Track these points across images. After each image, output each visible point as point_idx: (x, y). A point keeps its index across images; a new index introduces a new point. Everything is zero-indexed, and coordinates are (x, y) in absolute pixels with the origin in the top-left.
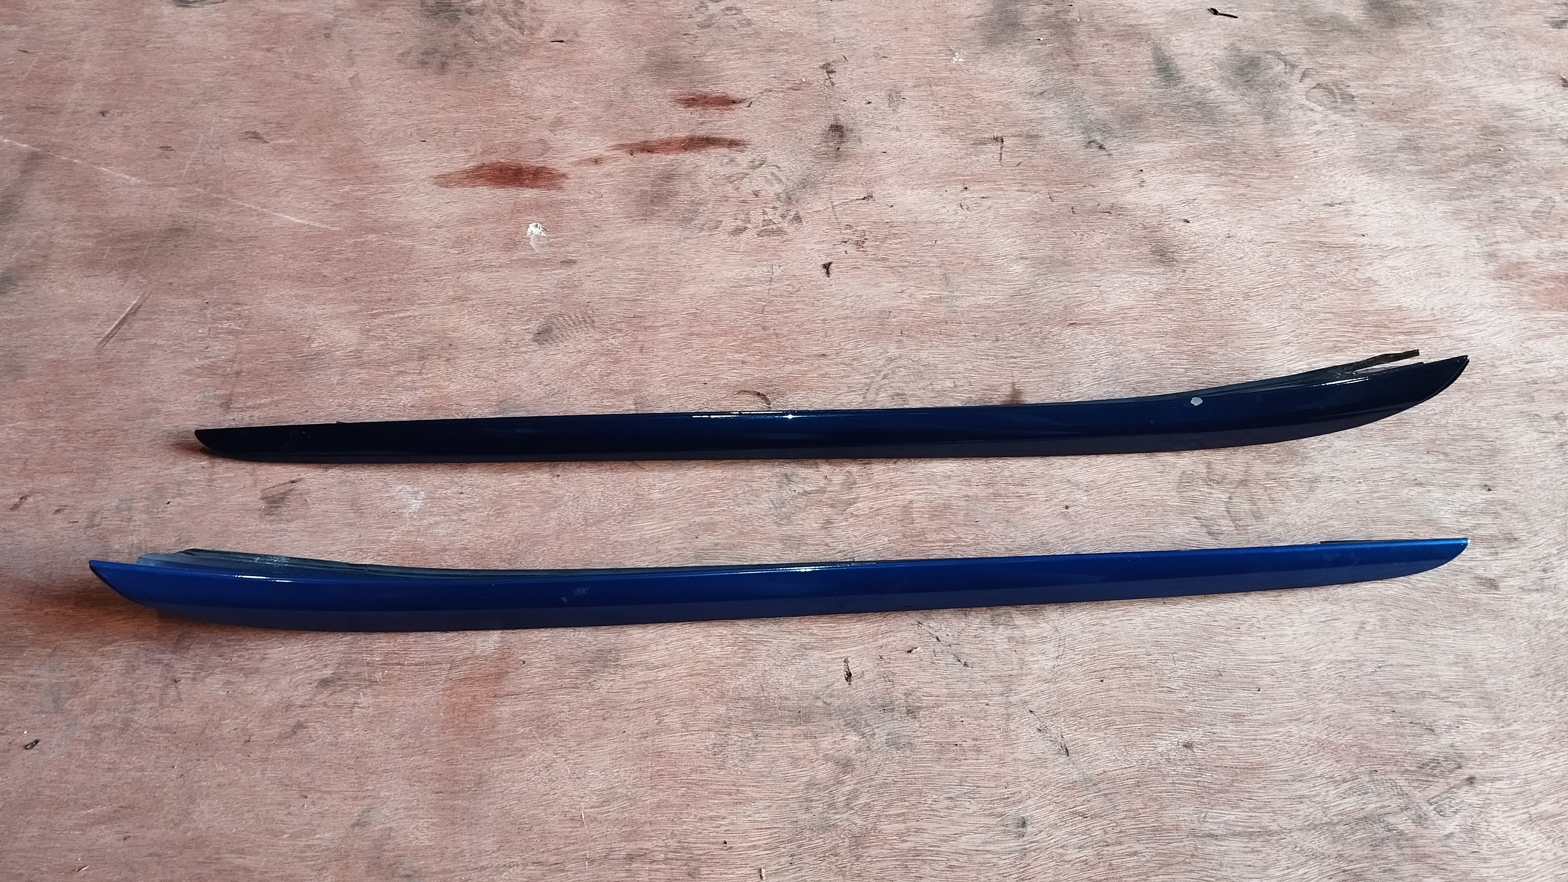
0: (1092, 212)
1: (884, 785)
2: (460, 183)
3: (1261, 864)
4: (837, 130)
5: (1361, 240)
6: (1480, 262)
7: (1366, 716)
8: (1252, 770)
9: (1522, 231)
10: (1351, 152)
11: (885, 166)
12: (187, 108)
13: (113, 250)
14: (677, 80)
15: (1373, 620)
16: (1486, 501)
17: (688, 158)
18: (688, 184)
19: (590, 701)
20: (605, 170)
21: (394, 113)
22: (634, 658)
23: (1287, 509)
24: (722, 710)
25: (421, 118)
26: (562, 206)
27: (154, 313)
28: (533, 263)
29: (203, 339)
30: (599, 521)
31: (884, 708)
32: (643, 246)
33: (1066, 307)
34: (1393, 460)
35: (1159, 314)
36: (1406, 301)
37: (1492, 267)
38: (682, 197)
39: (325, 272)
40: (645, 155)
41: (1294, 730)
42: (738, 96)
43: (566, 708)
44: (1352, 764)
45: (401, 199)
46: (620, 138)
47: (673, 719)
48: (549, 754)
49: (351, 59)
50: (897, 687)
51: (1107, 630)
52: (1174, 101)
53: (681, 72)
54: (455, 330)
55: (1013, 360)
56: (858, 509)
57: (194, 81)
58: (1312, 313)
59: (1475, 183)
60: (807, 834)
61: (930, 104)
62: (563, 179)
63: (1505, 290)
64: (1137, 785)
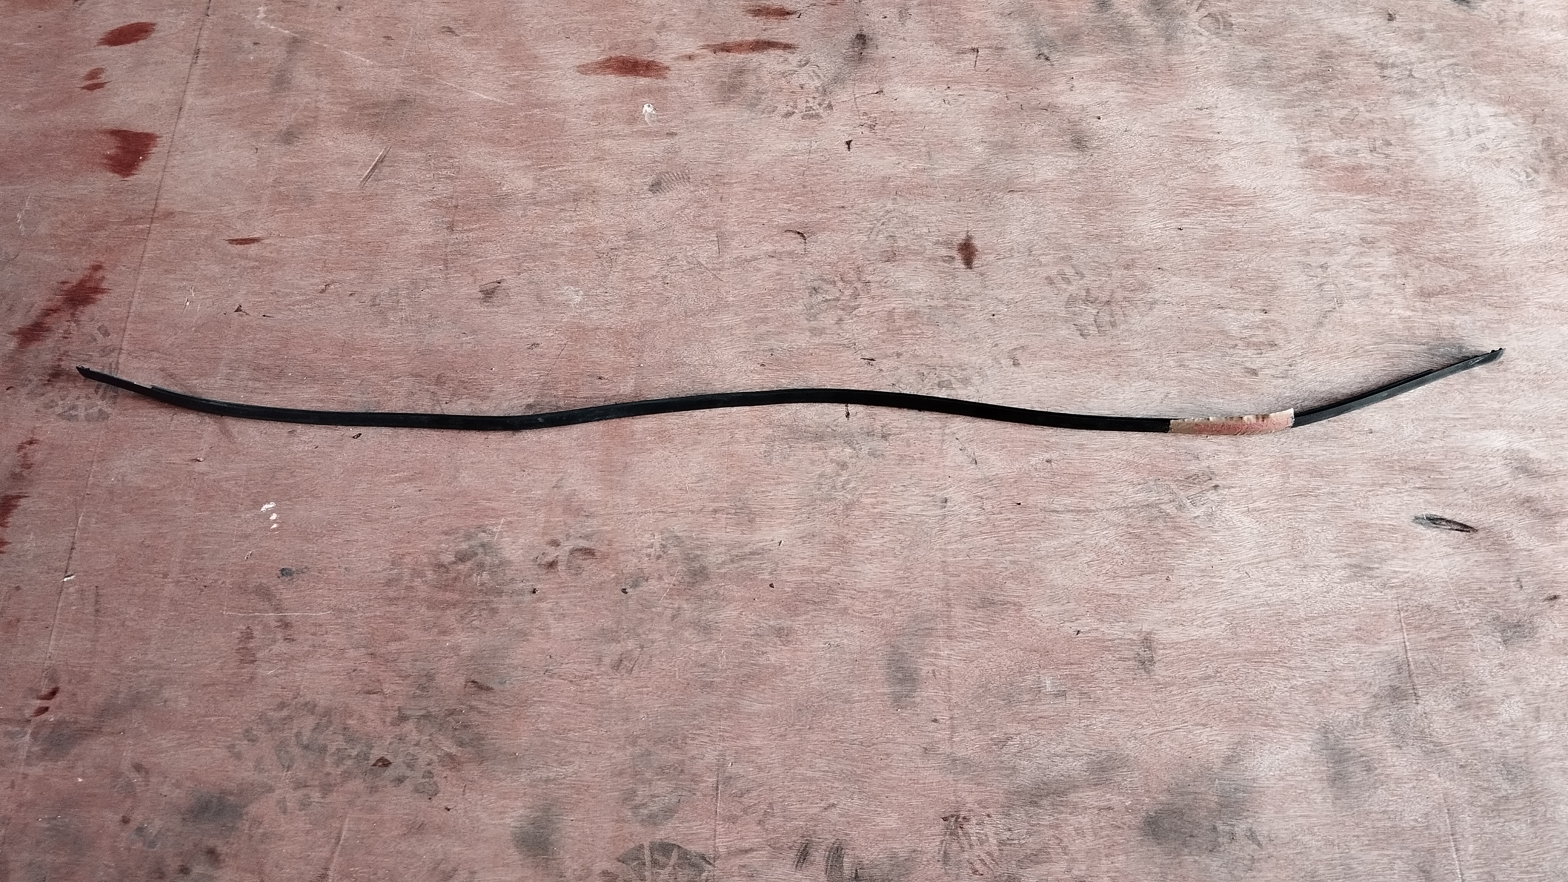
0: (1035, 109)
1: (865, 477)
2: (594, 72)
3: (1082, 527)
4: (861, 38)
5: (1216, 136)
6: (1295, 155)
7: (1159, 448)
8: (1084, 476)
9: (1330, 133)
10: (1221, 69)
11: (893, 68)
13: (361, 115)
16: (1262, 320)
17: (754, 57)
18: (754, 78)
20: (696, 65)
21: (545, 15)
23: (1133, 321)
24: (770, 432)
25: (565, 19)
26: (666, 92)
27: (395, 162)
28: (647, 134)
29: (430, 182)
30: (695, 314)
31: (868, 434)
32: (723, 123)
33: (1008, 179)
34: (1207, 291)
35: (1070, 185)
36: (1239, 182)
37: (1302, 160)
38: (750, 88)
39: (507, 136)
40: (725, 54)
41: (1114, 455)
42: (791, 9)
44: (1145, 475)
45: (555, 83)
46: (707, 40)
47: (740, 435)
48: (666, 453)
50: (877, 422)
51: (1009, 392)
52: (1104, 24)
54: (597, 181)
55: (969, 214)
56: (860, 312)
58: (1174, 189)
59: (1305, 95)
60: (818, 502)
61: (929, 20)
62: (667, 71)
63: (1308, 176)
64: (1016, 482)
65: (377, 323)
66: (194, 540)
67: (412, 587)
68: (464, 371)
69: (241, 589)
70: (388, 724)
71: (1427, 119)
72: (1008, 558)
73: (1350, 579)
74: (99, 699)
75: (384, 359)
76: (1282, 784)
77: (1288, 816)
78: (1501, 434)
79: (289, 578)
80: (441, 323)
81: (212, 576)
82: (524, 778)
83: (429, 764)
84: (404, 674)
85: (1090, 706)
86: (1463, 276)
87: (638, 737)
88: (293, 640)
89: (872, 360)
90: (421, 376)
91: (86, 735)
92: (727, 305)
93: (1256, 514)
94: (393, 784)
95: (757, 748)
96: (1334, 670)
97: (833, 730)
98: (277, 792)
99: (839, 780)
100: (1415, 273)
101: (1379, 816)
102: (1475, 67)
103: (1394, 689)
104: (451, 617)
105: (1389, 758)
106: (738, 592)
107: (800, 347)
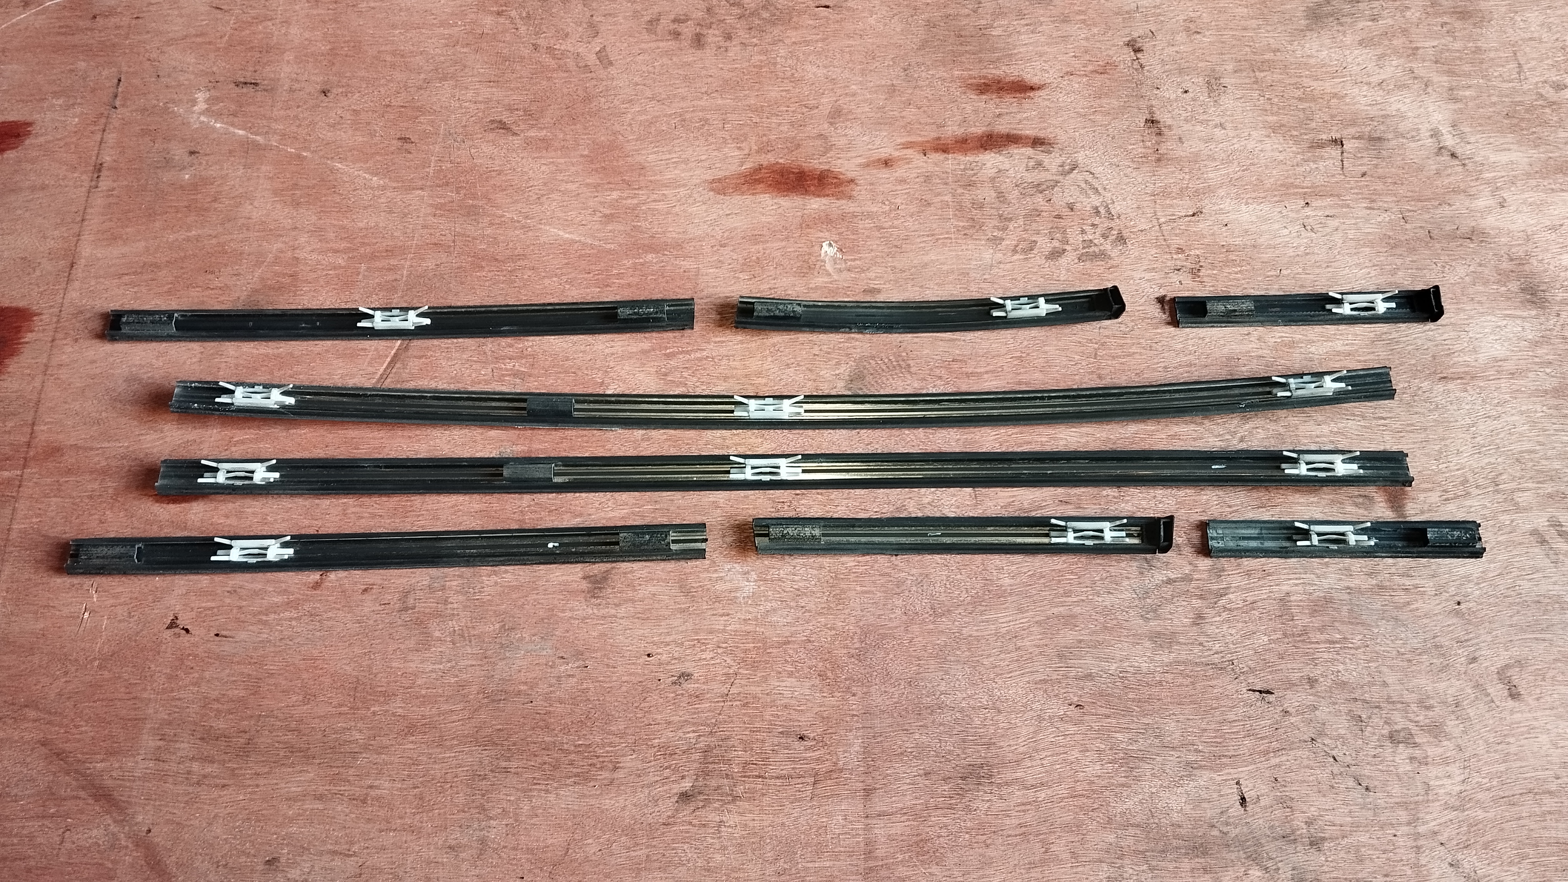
0: (1452, 236)
2: (737, 188)
4: (1152, 126)
11: (1213, 175)
12: (420, 88)
14: (963, 59)
17: (988, 161)
18: (992, 193)
19: (969, 824)
20: (897, 174)
21: (652, 99)
22: (1009, 776)
25: (682, 104)
26: (856, 220)
28: (832, 292)
29: (487, 382)
30: (948, 611)
31: (1285, 839)
33: (1434, 357)
35: (1536, 367)
40: (941, 156)
42: (1035, 81)
43: (944, 832)
45: (677, 209)
46: (910, 133)
47: (1059, 846)
49: (594, 28)
50: (1297, 814)
53: (968, 48)
54: (759, 374)
55: (1383, 421)
56: (1231, 601)
57: (421, 53)
61: (1255, 94)
62: (852, 186)
65: (411, 643)
68: (566, 730)
75: (427, 711)
80: (522, 639)
89: (1268, 692)
92: (1001, 594)
107: (1138, 671)
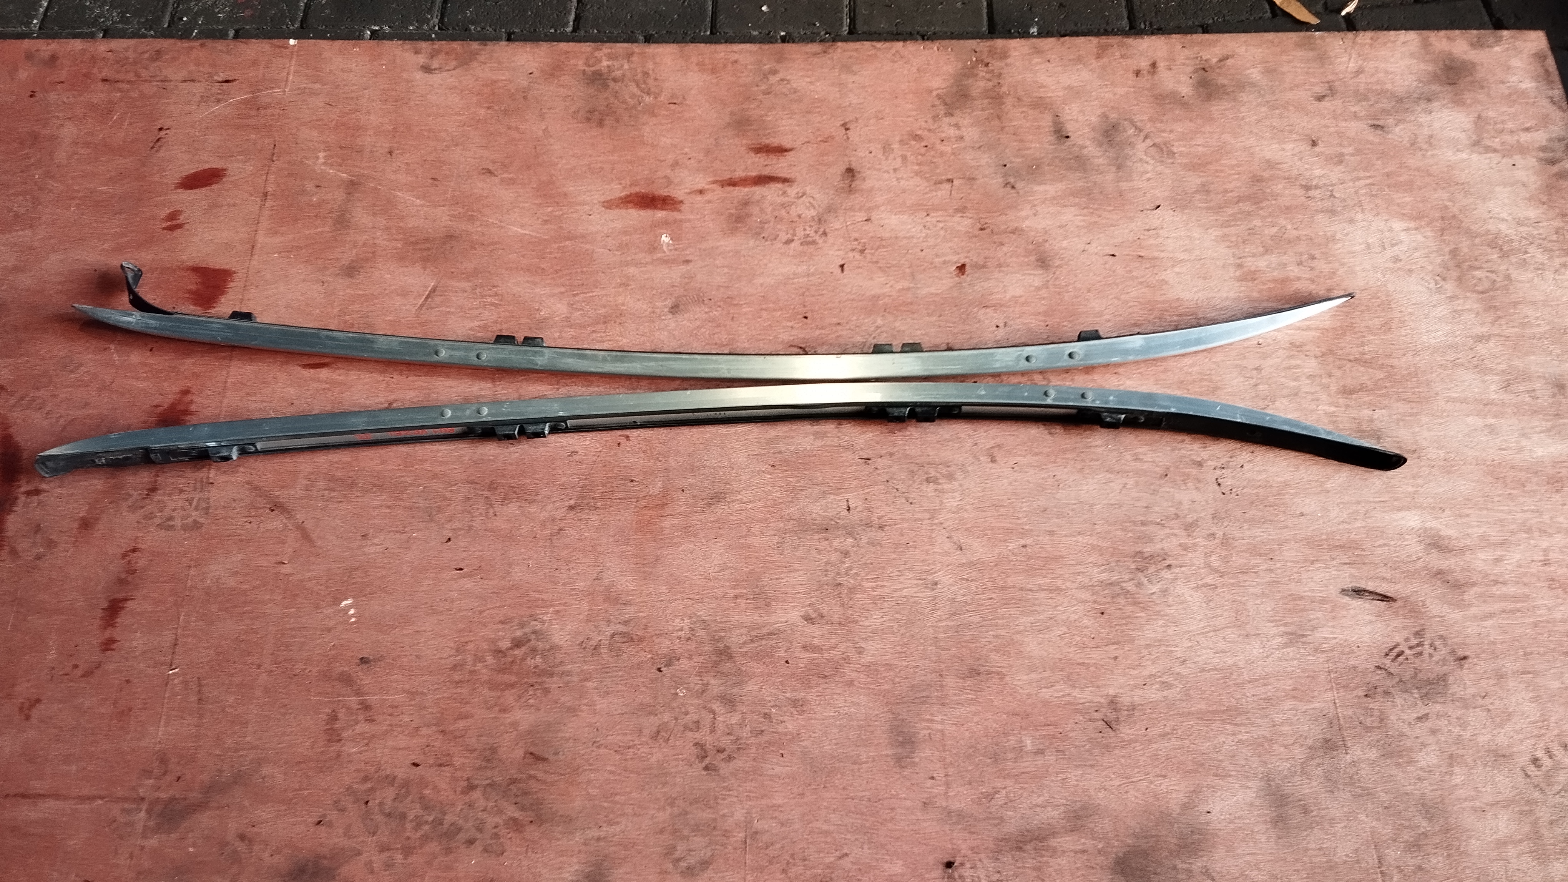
0: (1004, 232)
1: (866, 564)
2: (617, 206)
4: (850, 172)
5: (1162, 254)
6: (1232, 269)
7: (1119, 533)
8: (1056, 559)
9: (1261, 249)
11: (879, 199)
12: (443, 150)
13: (414, 249)
14: (749, 134)
15: (1131, 482)
17: (758, 191)
18: (758, 209)
19: (711, 519)
20: (706, 198)
21: (573, 156)
22: (735, 497)
24: (782, 525)
25: (590, 159)
26: (682, 223)
27: (446, 291)
28: (666, 262)
31: (867, 525)
32: (732, 251)
33: (982, 296)
35: (1037, 300)
37: (1238, 274)
38: (754, 218)
39: (543, 266)
40: (731, 188)
41: (1080, 539)
42: (788, 146)
44: (1108, 557)
45: (583, 217)
46: (715, 176)
47: (755, 529)
48: (692, 546)
49: (542, 116)
50: (874, 514)
51: (988, 486)
52: (1062, 155)
53: (752, 127)
54: (623, 305)
57: (444, 131)
59: (1239, 216)
60: (826, 587)
62: (681, 204)
63: (1243, 288)
64: (996, 565)
66: (284, 634)
67: (475, 671)
68: (512, 477)
69: (326, 676)
70: (458, 793)
71: (1346, 235)
72: (991, 633)
73: (1286, 645)
74: (205, 777)
75: (442, 468)
76: (1232, 826)
77: (1238, 855)
78: (1415, 515)
79: (367, 665)
81: (301, 665)
82: (578, 837)
83: (495, 827)
84: (470, 748)
85: (1065, 762)
86: (1380, 375)
87: (675, 799)
88: (373, 721)
89: (869, 459)
90: (476, 483)
91: (195, 810)
93: (1204, 589)
94: (465, 845)
95: (779, 806)
96: (1274, 726)
97: (844, 789)
98: (365, 855)
99: (850, 832)
100: (1338, 373)
101: (1316, 853)
102: (1389, 187)
103: (1327, 741)
104: (509, 697)
105: (1323, 802)
106: (757, 668)
107: (805, 449)
